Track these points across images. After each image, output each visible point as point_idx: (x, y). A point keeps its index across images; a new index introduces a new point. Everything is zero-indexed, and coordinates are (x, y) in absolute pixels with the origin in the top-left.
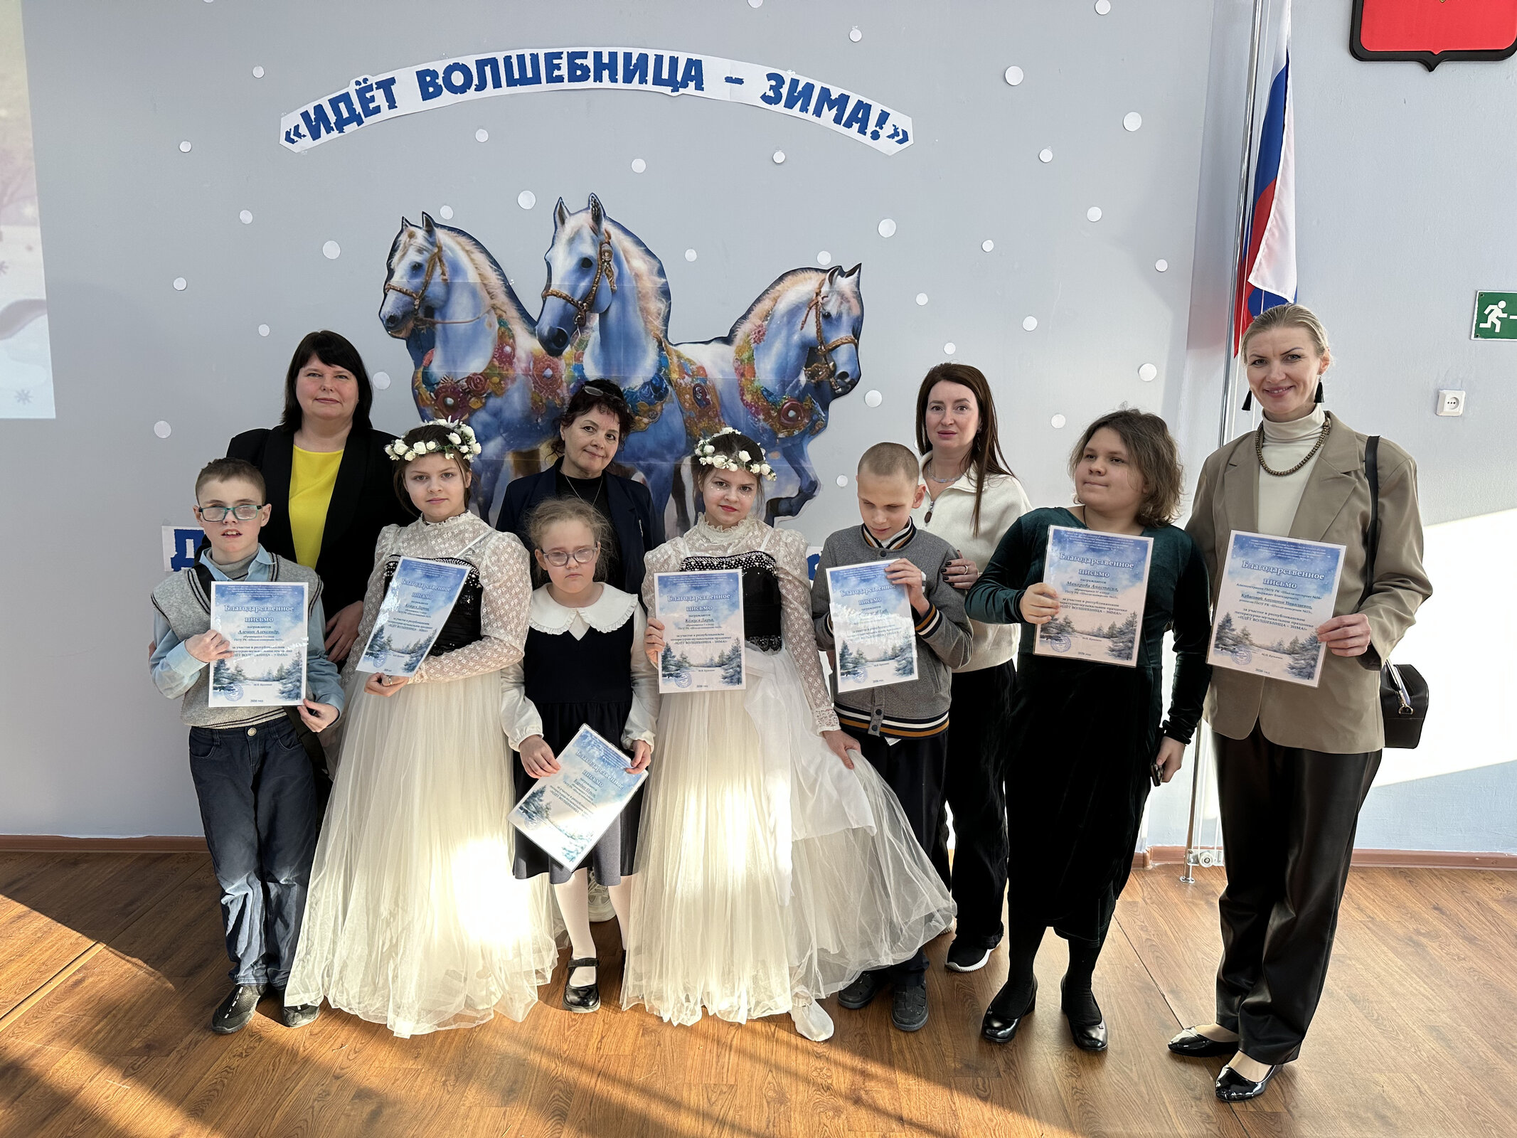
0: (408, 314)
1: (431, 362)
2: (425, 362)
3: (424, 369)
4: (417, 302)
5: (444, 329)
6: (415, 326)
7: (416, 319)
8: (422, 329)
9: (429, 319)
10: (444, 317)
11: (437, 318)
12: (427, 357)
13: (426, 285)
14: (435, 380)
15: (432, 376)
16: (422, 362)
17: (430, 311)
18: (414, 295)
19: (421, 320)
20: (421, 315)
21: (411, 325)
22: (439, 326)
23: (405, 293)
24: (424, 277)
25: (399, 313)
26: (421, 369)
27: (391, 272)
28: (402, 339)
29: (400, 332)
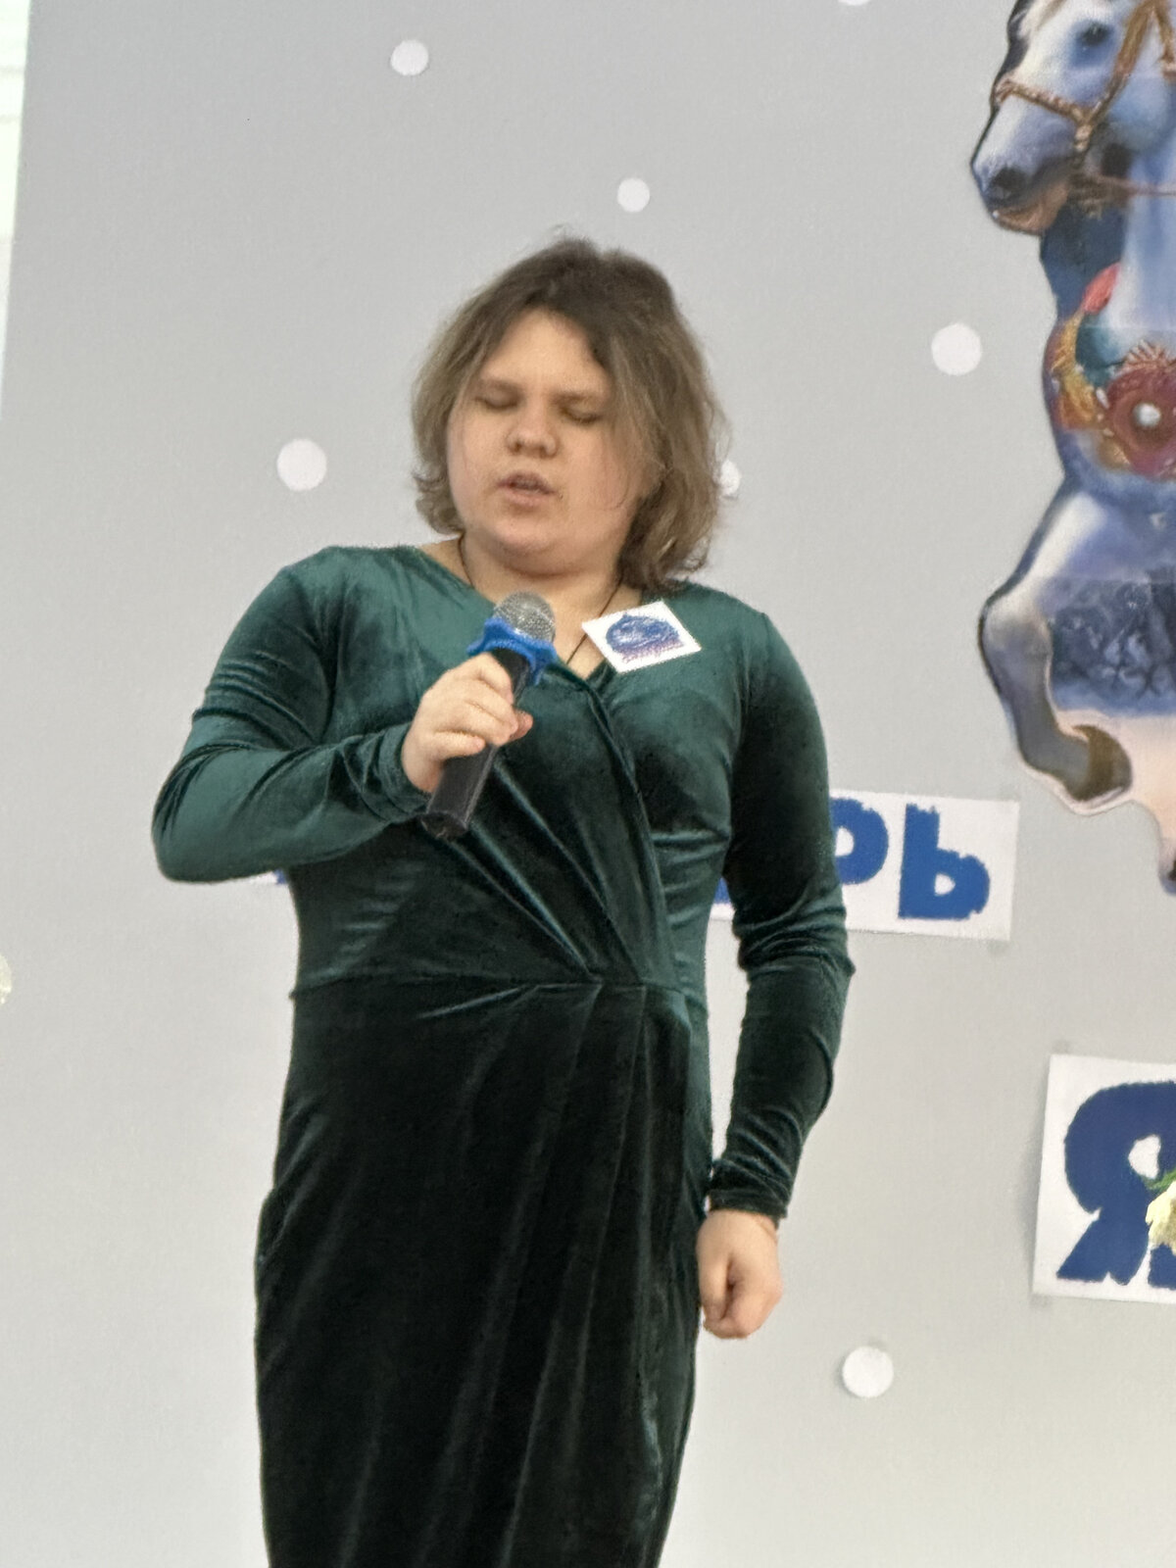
0: (1055, 164)
1: (1106, 301)
2: (1089, 302)
3: (1087, 318)
4: (1083, 133)
5: (1154, 210)
6: (1072, 199)
7: (1078, 181)
8: (1092, 208)
9: (1113, 181)
10: (1156, 174)
11: (1137, 178)
12: (1097, 287)
13: (1115, 86)
14: (1115, 351)
15: (1104, 339)
16: (1080, 299)
17: (1117, 160)
18: (1077, 113)
19: (1090, 183)
20: (1091, 167)
21: (1059, 194)
22: (1139, 205)
23: (1053, 108)
24: (1112, 64)
25: (1028, 163)
26: (1076, 321)
27: (1016, 50)
28: (1029, 232)
29: (1023, 212)
